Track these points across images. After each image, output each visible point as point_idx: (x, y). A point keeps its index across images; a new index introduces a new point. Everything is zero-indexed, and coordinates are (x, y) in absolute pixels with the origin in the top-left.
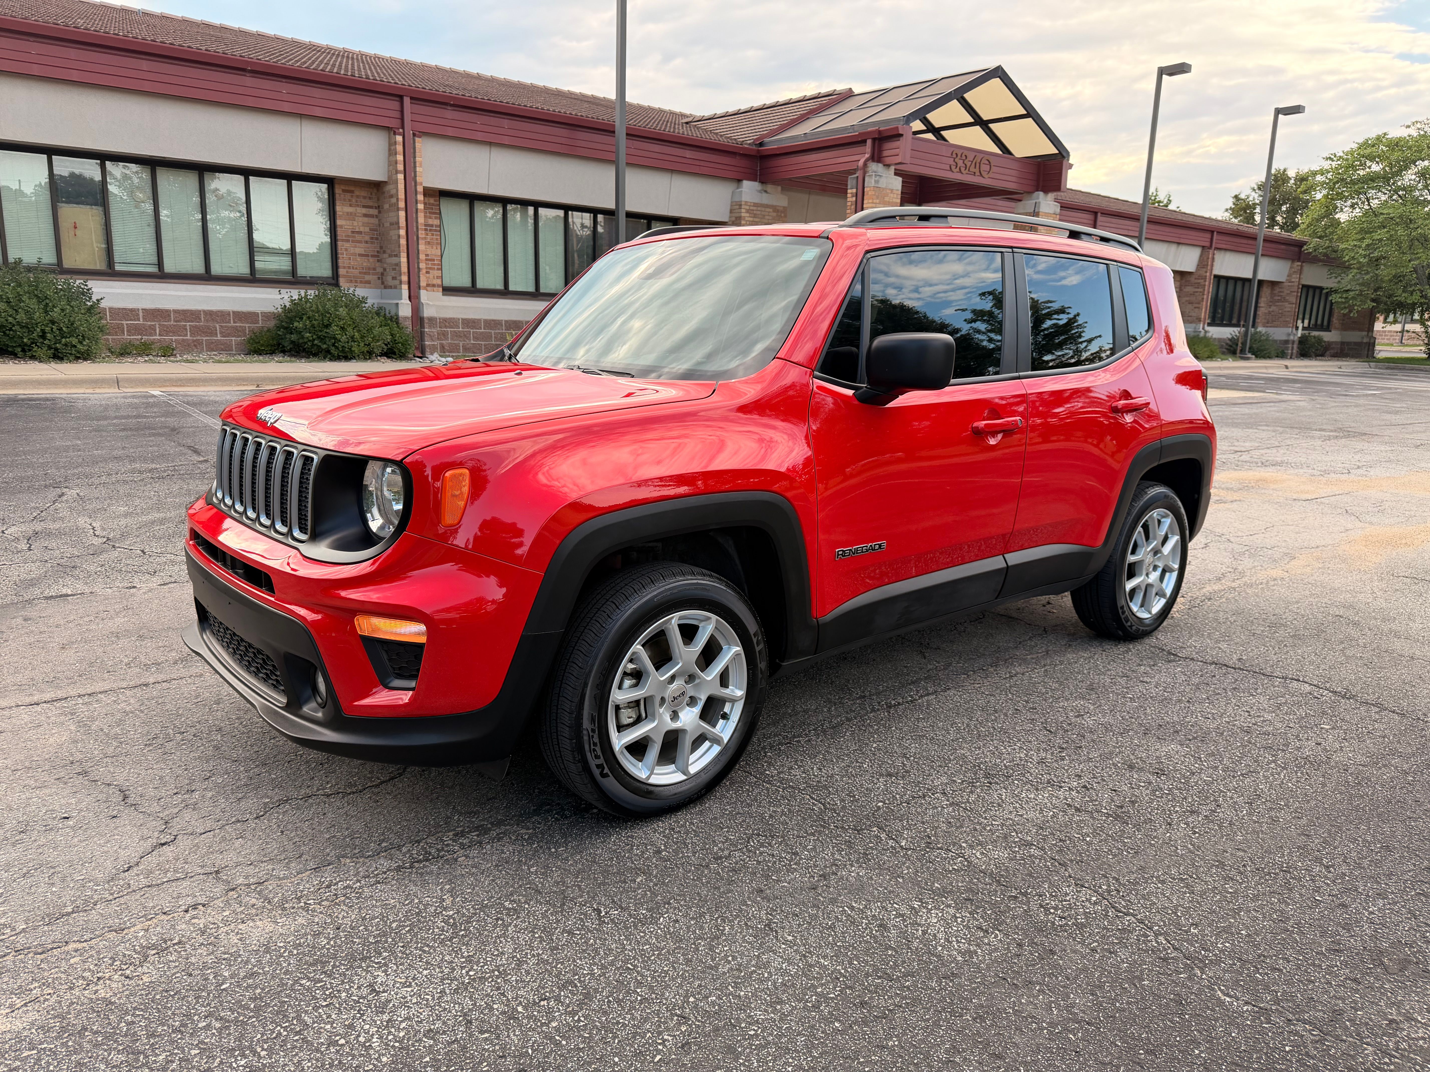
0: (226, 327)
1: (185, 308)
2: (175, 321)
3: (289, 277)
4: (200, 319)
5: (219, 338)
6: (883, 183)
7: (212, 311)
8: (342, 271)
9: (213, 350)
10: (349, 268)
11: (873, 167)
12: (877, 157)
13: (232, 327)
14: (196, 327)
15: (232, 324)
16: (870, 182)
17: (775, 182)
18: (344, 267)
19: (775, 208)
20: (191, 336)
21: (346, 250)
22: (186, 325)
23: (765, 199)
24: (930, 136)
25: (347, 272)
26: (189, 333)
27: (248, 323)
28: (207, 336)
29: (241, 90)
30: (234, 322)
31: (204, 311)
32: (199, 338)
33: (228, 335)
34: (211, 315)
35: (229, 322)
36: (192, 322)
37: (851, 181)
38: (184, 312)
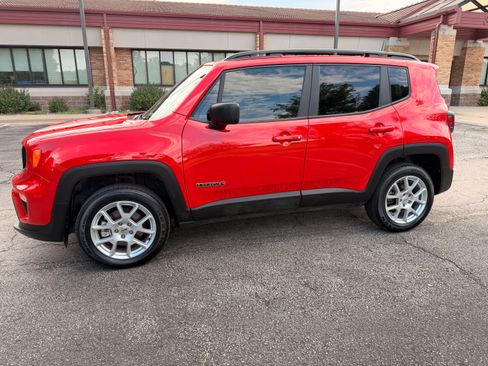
6: (447, 33)
11: (443, 26)
12: (445, 22)
16: (440, 33)
17: (404, 37)
19: (404, 47)
23: (399, 44)
24: (480, 11)
37: (433, 34)
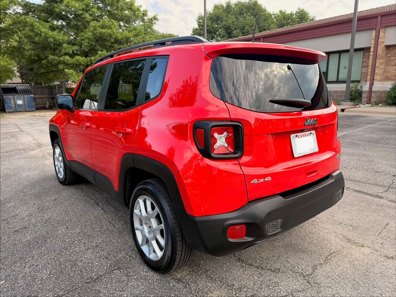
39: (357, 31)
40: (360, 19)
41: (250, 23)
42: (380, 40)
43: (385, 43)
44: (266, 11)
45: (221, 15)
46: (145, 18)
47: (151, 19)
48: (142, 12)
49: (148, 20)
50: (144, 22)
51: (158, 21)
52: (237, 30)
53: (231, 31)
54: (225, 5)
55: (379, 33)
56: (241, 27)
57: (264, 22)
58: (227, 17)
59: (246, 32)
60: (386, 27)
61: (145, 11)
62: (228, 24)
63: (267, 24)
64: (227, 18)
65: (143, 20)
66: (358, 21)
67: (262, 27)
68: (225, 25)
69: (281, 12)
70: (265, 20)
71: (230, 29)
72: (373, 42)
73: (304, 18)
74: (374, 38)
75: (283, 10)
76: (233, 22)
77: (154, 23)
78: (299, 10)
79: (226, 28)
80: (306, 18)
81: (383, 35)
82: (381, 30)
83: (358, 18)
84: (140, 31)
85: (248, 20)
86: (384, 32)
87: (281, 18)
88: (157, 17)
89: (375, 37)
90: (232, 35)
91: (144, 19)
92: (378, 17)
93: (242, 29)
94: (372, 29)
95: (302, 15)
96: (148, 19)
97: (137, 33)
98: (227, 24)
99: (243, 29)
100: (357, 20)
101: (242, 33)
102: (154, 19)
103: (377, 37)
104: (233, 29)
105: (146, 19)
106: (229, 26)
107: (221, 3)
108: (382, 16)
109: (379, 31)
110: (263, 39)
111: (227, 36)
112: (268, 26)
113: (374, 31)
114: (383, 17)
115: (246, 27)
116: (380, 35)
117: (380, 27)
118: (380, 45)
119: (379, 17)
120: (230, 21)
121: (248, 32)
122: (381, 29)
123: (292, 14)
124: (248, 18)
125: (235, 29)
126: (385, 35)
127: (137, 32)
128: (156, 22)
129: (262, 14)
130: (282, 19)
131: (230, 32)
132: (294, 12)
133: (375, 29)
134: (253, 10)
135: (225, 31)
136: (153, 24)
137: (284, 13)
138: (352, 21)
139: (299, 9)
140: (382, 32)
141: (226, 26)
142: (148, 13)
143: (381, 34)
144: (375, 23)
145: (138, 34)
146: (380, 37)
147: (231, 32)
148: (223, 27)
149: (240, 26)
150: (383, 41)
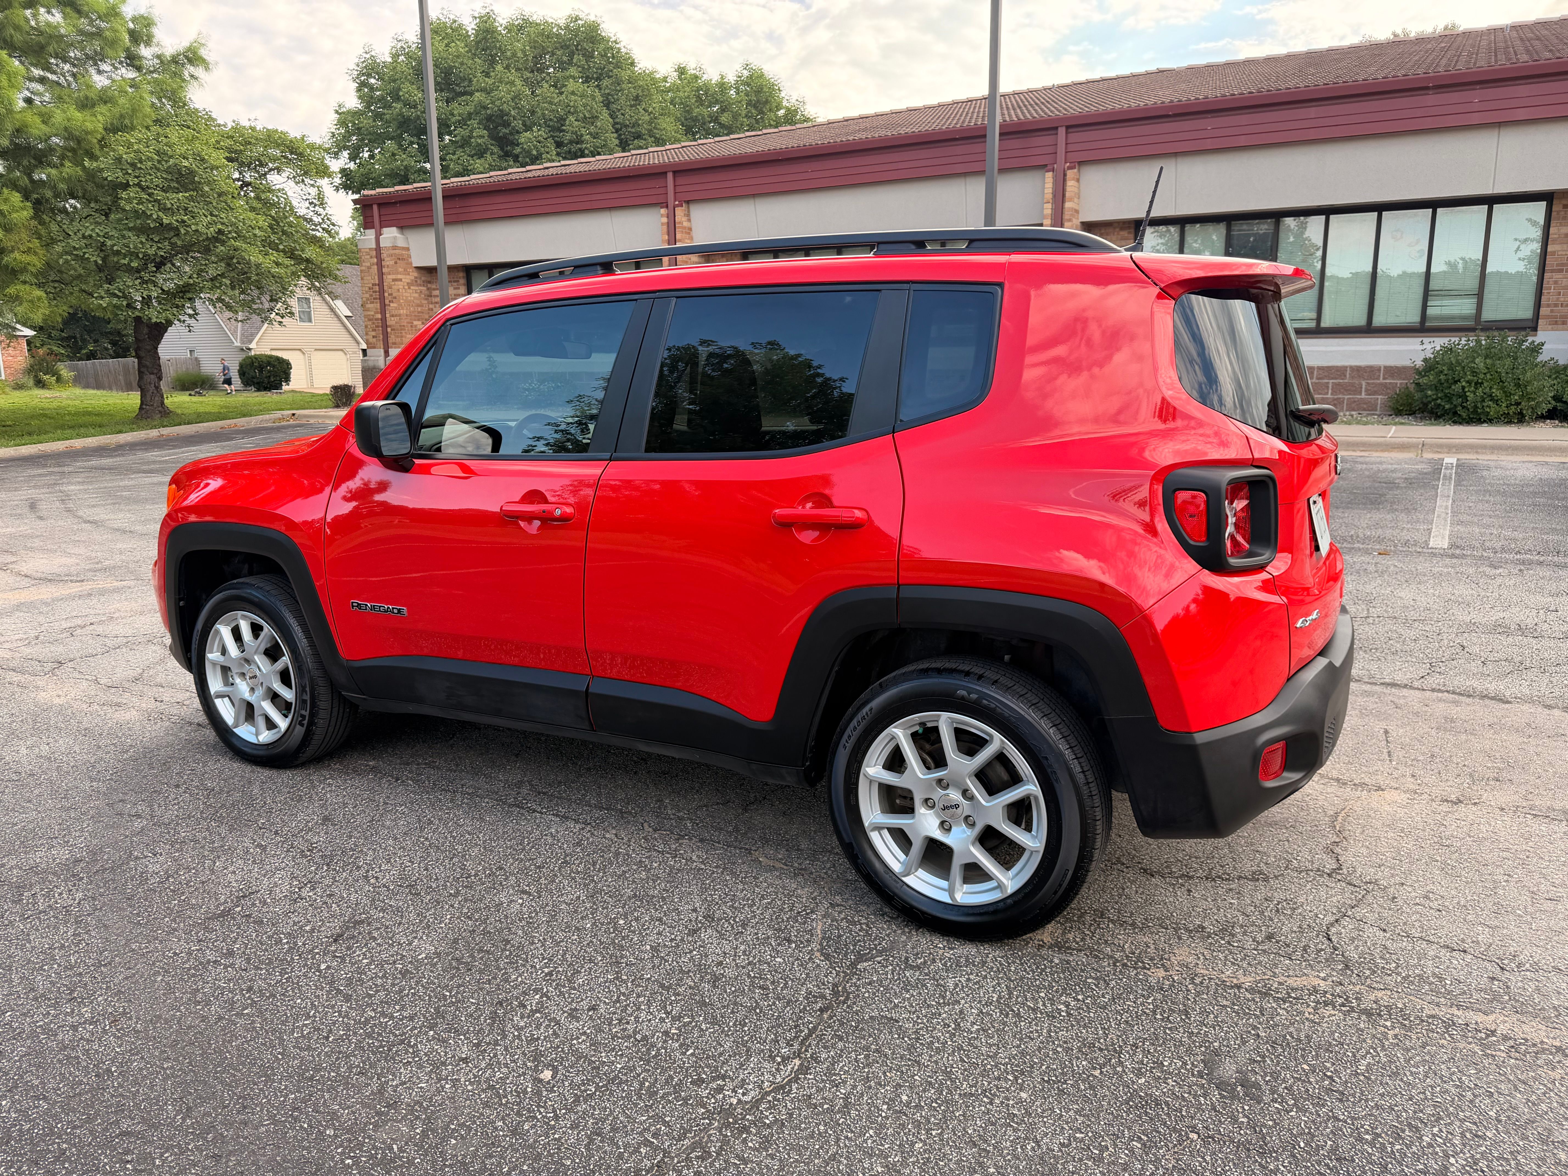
0: (1373, 384)
1: (1330, 364)
2: (1318, 379)
3: (1471, 323)
4: (1345, 376)
5: (1363, 396)
7: (1360, 367)
8: (1544, 311)
9: (1354, 410)
10: (1556, 305)
13: (1381, 384)
14: (1339, 384)
15: (1381, 380)
18: (1548, 306)
20: (1332, 394)
21: (1556, 282)
22: (1328, 383)
25: (1552, 311)
26: (1330, 391)
27: (1400, 379)
28: (1350, 394)
29: (1419, 112)
30: (1384, 379)
31: (1351, 367)
32: (1340, 396)
33: (1375, 393)
34: (1358, 371)
35: (1378, 378)
36: (1336, 379)
38: (1329, 369)
39: (1001, 171)
40: (1009, 132)
41: (585, 105)
42: (1068, 205)
43: (1080, 215)
44: (633, 64)
45: (462, 64)
46: (145, 52)
47: (175, 60)
48: (131, 25)
49: (156, 61)
50: (139, 69)
51: (207, 69)
52: (535, 129)
53: (511, 134)
54: (470, 26)
55: (1064, 180)
56: (551, 120)
57: (631, 106)
58: (487, 75)
59: (571, 142)
60: (1081, 163)
61: (145, 18)
62: (498, 103)
63: (647, 118)
64: (490, 81)
65: (133, 60)
66: (1003, 138)
67: (626, 126)
68: (485, 108)
69: (682, 73)
70: (637, 98)
71: (507, 124)
72: (1048, 209)
73: (767, 102)
74: (1051, 196)
75: (692, 67)
76: (517, 97)
77: (192, 76)
78: (746, 73)
79: (489, 118)
80: (774, 105)
81: (1076, 190)
82: (1070, 173)
83: (1000, 126)
84: (134, 110)
85: (573, 93)
86: (1078, 180)
87: (688, 97)
88: (203, 52)
89: (1055, 195)
90: (518, 150)
91: (140, 58)
92: (1056, 128)
93: (553, 129)
94: (1043, 167)
95: (759, 91)
96: (159, 57)
97: (122, 116)
98: (493, 103)
99: (556, 126)
100: (1001, 134)
101: (556, 142)
102: (187, 57)
103: (1060, 196)
104: (518, 124)
105: (150, 57)
106: (502, 114)
107: (452, 17)
108: (1068, 127)
109: (1065, 175)
110: (674, 177)
111: (496, 150)
112: (650, 123)
113: (1049, 175)
114: (1070, 130)
115: (567, 122)
116: (1068, 189)
117: (1066, 163)
118: (1070, 220)
119: (1062, 131)
120: (503, 92)
121: (577, 143)
122: (1069, 168)
123: (723, 86)
124: (571, 85)
125: (528, 128)
126: (1079, 188)
127: (116, 111)
128: (199, 72)
129: (625, 75)
130: (693, 101)
131: (505, 137)
132: (731, 78)
133: (1049, 167)
134: (589, 56)
135: (485, 131)
136: (184, 80)
137: (696, 77)
138: (985, 136)
139: (746, 66)
140: (1073, 179)
141: (489, 112)
142: (155, 31)
143: (1071, 184)
144: (1050, 150)
145: (127, 122)
146: (1067, 195)
147: (511, 138)
148: (477, 113)
149: (543, 114)
150: (1077, 208)
